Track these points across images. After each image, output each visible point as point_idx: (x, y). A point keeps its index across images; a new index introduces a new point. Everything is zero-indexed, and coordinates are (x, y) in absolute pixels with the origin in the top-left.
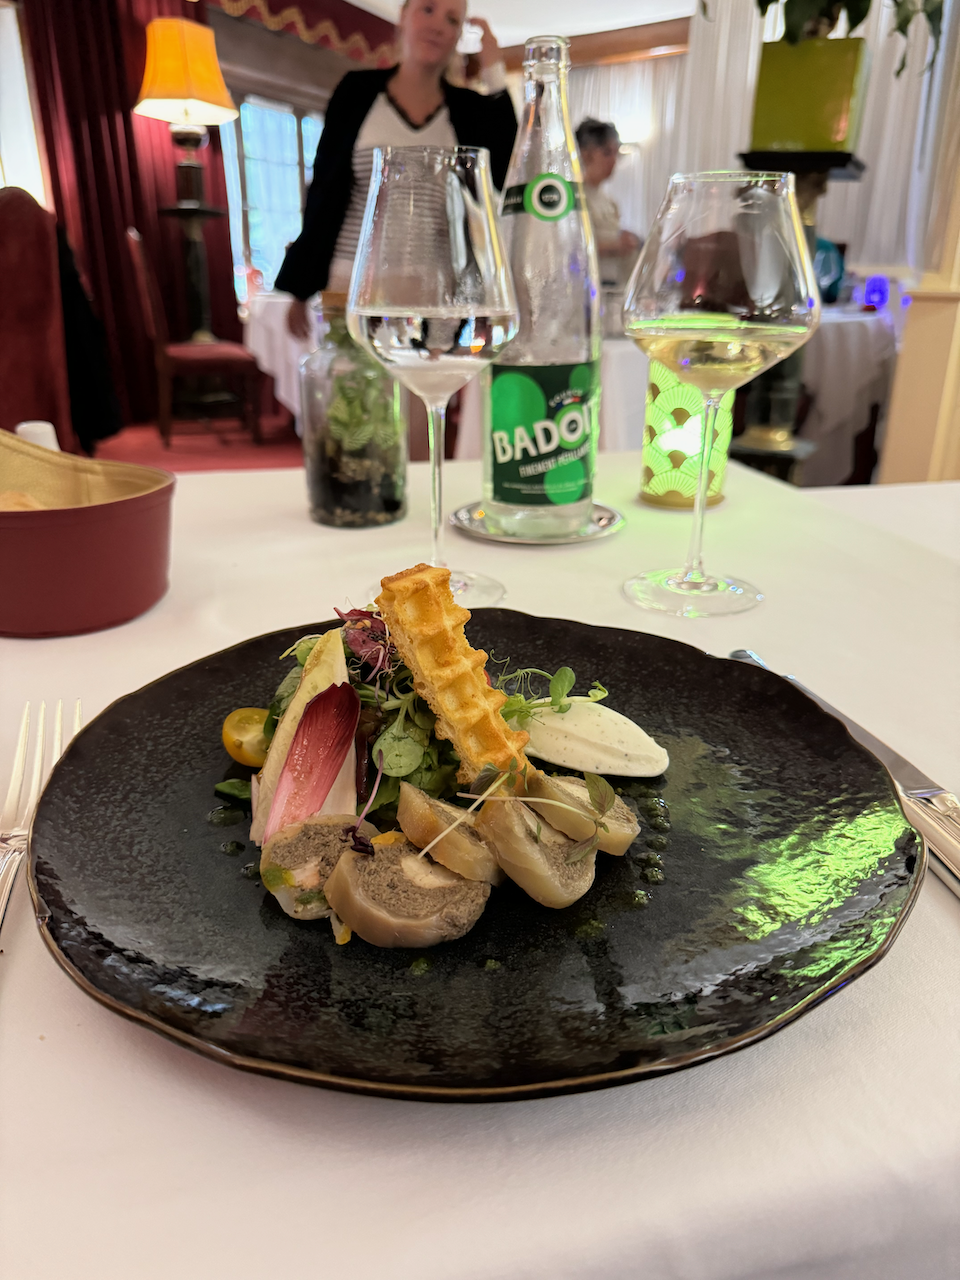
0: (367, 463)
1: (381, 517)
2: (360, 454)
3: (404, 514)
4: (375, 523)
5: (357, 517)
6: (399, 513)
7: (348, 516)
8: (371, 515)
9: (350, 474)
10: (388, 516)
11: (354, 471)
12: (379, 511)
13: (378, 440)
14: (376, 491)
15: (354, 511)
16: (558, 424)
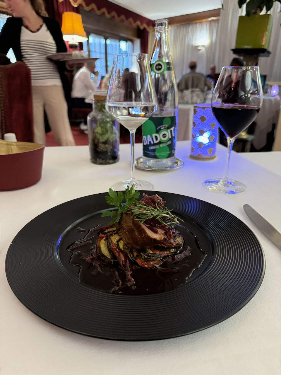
0: (107, 145)
1: (111, 161)
2: (105, 143)
3: (118, 160)
4: (109, 163)
5: (103, 161)
6: (117, 160)
7: (101, 161)
8: (108, 161)
9: (101, 149)
10: (113, 161)
11: (103, 148)
12: (110, 160)
13: (110, 139)
14: (109, 154)
15: (103, 160)
16: (160, 135)
